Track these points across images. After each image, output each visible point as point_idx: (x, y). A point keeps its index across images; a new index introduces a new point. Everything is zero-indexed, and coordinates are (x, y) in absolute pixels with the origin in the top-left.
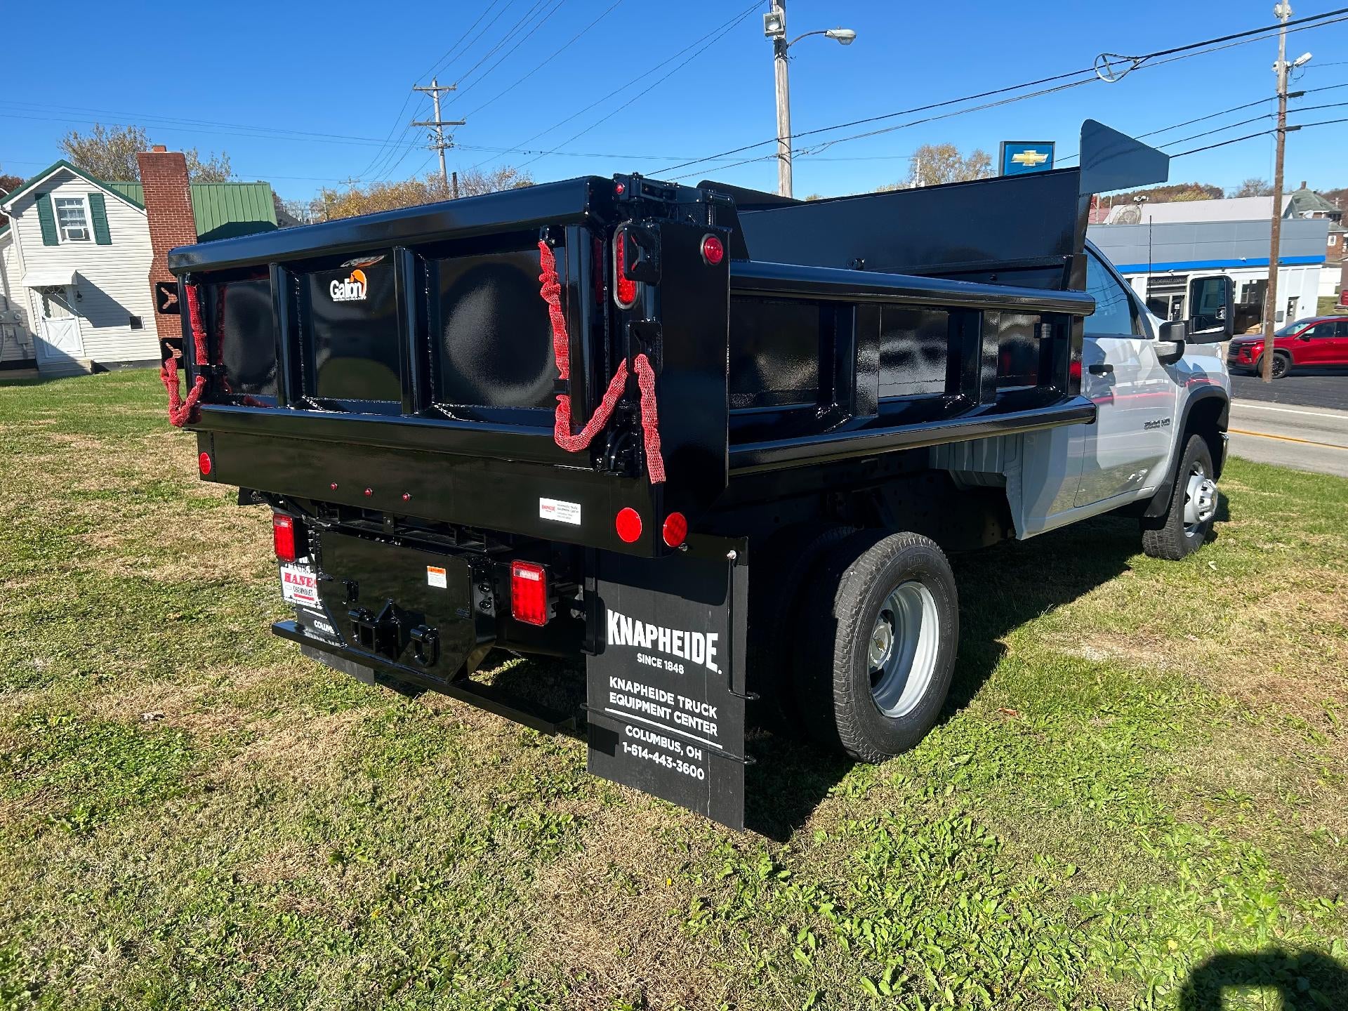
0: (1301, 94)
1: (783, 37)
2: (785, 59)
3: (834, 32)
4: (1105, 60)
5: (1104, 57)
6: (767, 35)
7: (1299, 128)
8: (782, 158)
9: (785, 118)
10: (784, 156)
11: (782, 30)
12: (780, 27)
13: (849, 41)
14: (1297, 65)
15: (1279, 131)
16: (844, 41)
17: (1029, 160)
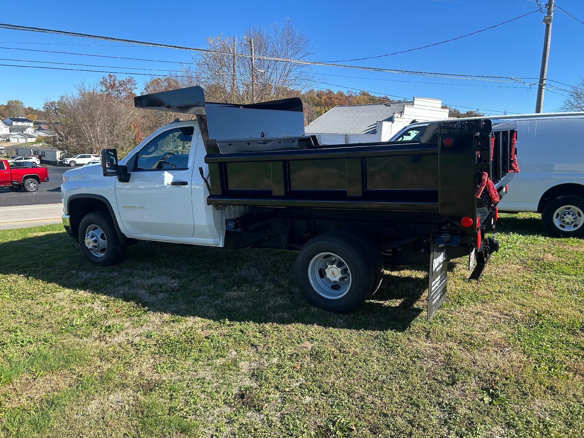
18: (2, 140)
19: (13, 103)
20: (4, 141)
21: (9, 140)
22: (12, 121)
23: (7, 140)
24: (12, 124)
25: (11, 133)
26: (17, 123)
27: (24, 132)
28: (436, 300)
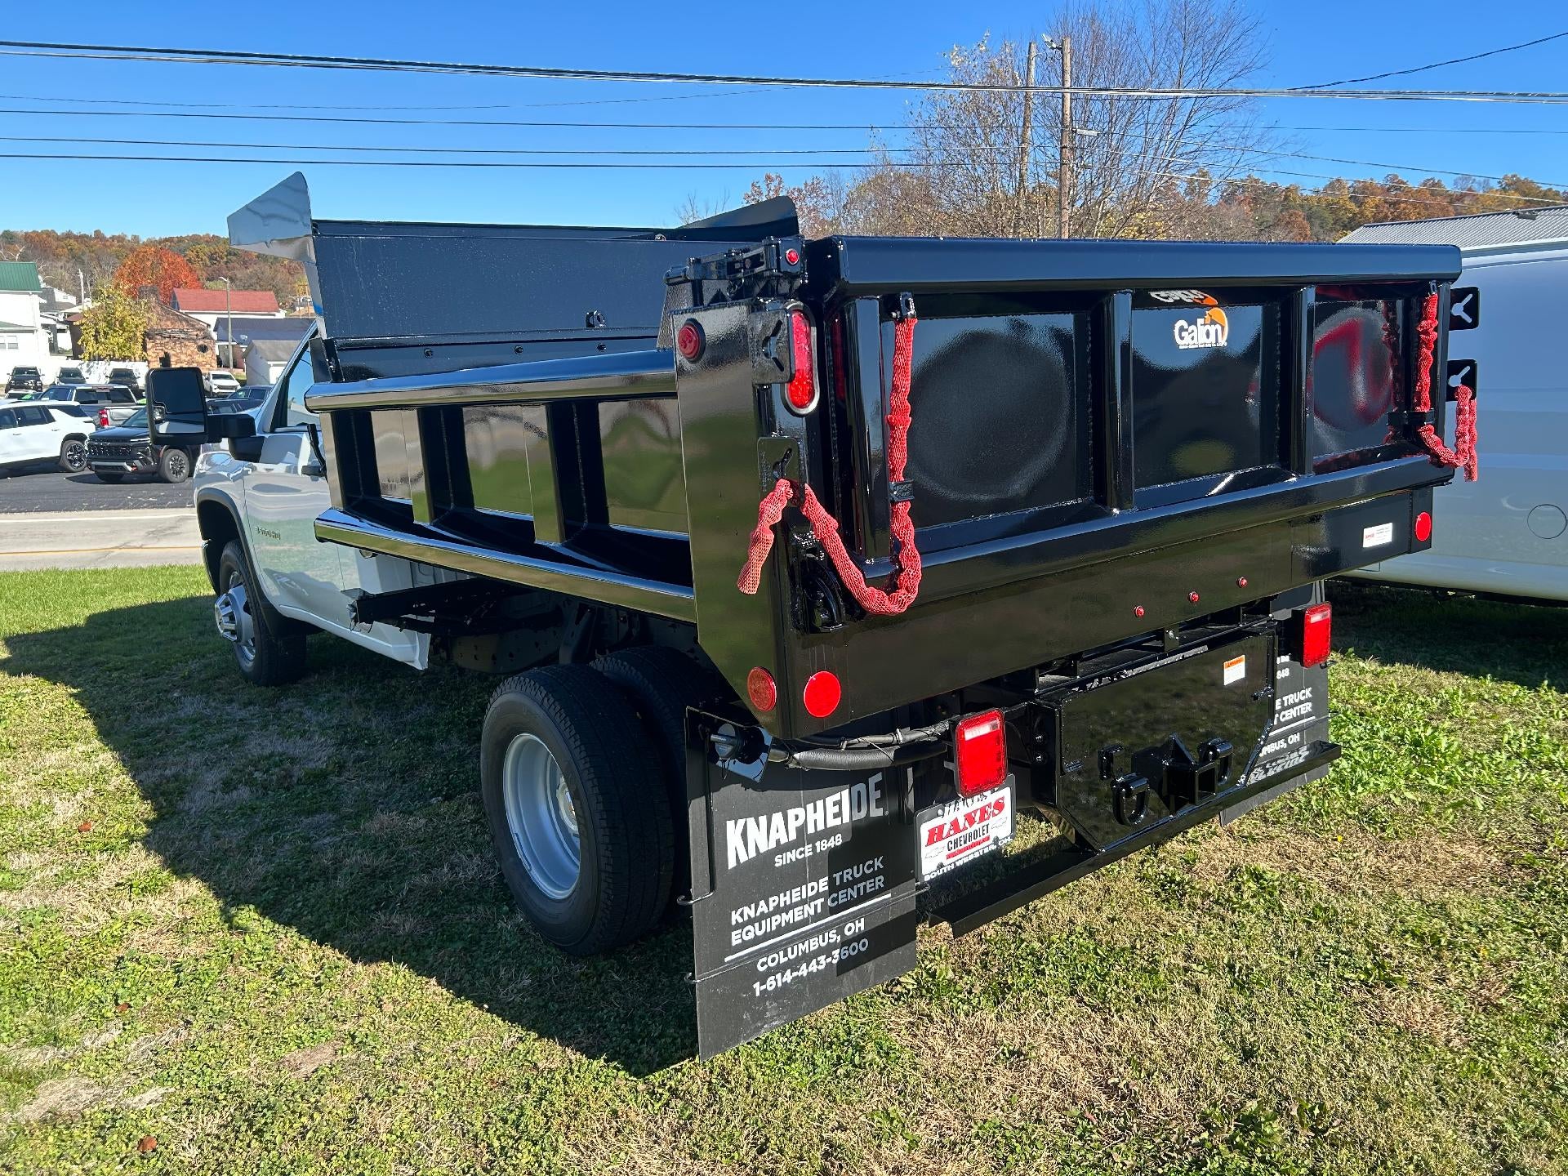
28: (789, 977)
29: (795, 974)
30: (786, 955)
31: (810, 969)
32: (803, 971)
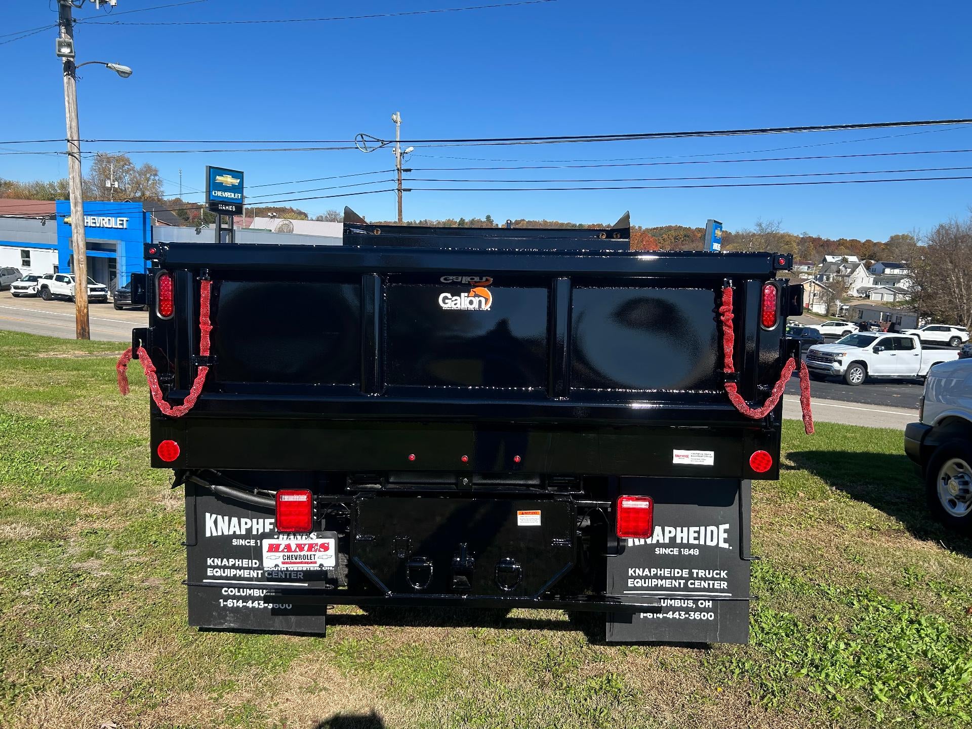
0: (410, 170)
1: (72, 59)
2: (74, 77)
3: (114, 65)
4: (362, 138)
5: (362, 136)
6: (59, 55)
7: (410, 190)
8: (72, 156)
9: (74, 124)
10: (74, 154)
11: (73, 54)
12: (71, 52)
13: (127, 75)
14: (407, 153)
15: (399, 190)
16: (123, 75)
17: (227, 181)
18: (860, 295)
19: (899, 239)
20: (861, 297)
21: (869, 296)
22: (884, 267)
23: (866, 296)
24: (883, 272)
25: (877, 286)
26: (892, 270)
27: (897, 285)
28: (240, 604)
29: (245, 604)
30: (239, 592)
31: (254, 605)
32: (250, 604)
